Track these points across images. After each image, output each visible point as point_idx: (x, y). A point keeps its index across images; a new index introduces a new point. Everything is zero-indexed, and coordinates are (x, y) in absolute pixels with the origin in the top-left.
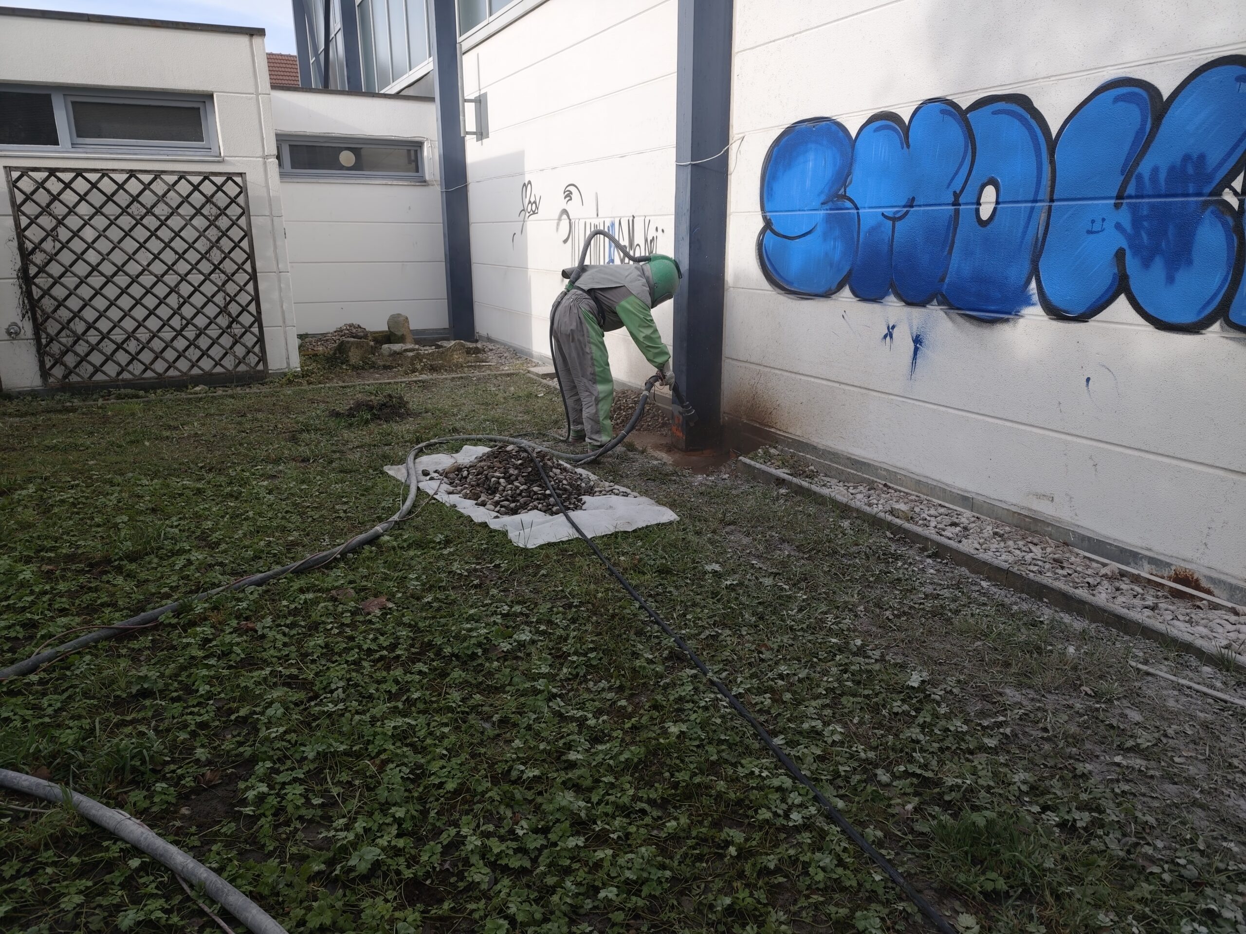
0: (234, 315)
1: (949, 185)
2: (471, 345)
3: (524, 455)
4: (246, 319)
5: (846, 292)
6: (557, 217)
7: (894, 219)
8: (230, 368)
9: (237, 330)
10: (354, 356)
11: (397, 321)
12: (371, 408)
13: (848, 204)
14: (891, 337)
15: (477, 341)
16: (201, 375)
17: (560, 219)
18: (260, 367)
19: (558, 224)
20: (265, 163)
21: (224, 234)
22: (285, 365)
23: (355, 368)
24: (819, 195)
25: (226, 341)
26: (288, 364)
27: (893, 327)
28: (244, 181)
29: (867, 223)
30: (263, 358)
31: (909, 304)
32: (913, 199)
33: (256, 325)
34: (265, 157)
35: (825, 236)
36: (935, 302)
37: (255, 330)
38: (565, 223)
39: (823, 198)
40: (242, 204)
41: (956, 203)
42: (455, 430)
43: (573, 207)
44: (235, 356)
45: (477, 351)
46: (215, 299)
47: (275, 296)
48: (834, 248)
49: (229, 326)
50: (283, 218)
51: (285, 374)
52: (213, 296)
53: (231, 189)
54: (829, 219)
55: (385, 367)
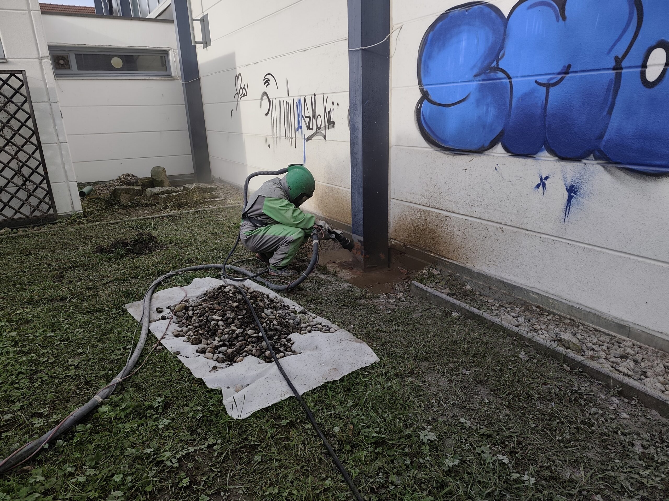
0: (27, 176)
1: (610, 51)
2: (207, 186)
3: (239, 296)
4: (36, 178)
5: (499, 148)
6: (260, 98)
7: (548, 86)
8: (28, 214)
9: (31, 187)
10: (124, 199)
11: (157, 171)
12: (125, 244)
13: (500, 75)
14: (544, 186)
15: (213, 182)
16: (6, 221)
17: (262, 99)
18: (51, 212)
19: (261, 103)
20: (41, 63)
21: (13, 116)
22: (70, 209)
23: (124, 207)
24: (472, 69)
25: (22, 195)
26: (73, 208)
27: (546, 178)
28: (25, 76)
29: (519, 91)
30: (52, 205)
31: (562, 158)
32: (569, 66)
33: (45, 182)
34: (40, 58)
35: (478, 103)
36: (592, 157)
37: (44, 185)
38: (266, 101)
39: (476, 71)
40: (25, 94)
41: (618, 67)
42: (190, 261)
43: (271, 90)
44: (30, 205)
45: (212, 190)
46: (10, 165)
47: (59, 160)
48: (487, 112)
49: (24, 184)
50: (59, 103)
51: (71, 216)
52: (9, 163)
53: (15, 83)
54: (481, 88)
55: (147, 205)
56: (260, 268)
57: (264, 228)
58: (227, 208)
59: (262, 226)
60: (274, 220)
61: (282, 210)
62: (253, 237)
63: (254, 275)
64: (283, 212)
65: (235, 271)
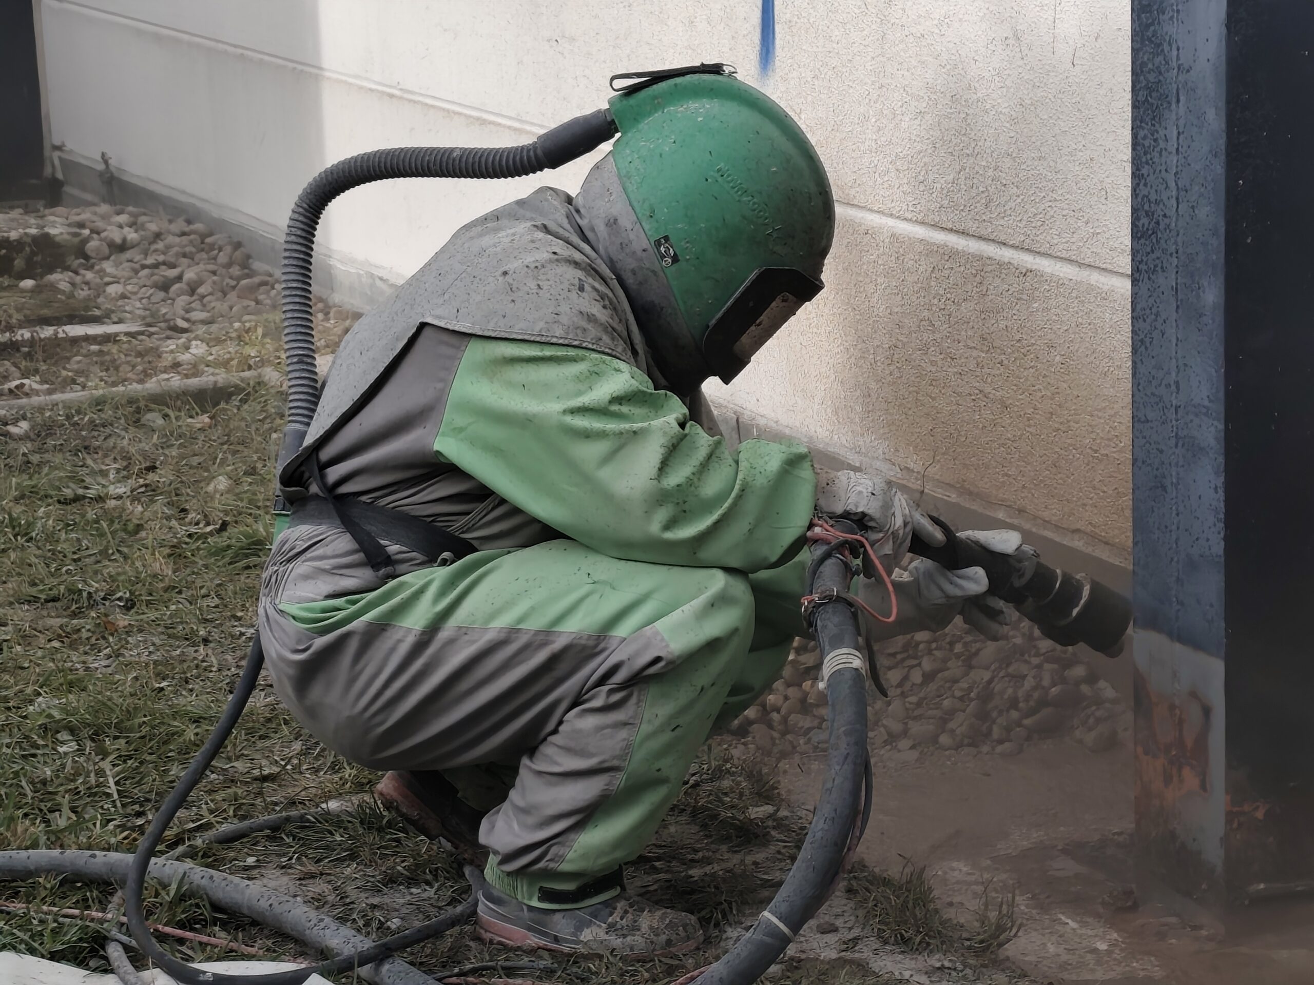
2: (12, 225)
15: (55, 196)
45: (45, 256)
56: (412, 881)
57: (439, 574)
58: (160, 400)
59: (431, 560)
60: (516, 511)
61: (587, 435)
62: (353, 645)
63: (365, 944)
64: (590, 452)
65: (216, 907)
